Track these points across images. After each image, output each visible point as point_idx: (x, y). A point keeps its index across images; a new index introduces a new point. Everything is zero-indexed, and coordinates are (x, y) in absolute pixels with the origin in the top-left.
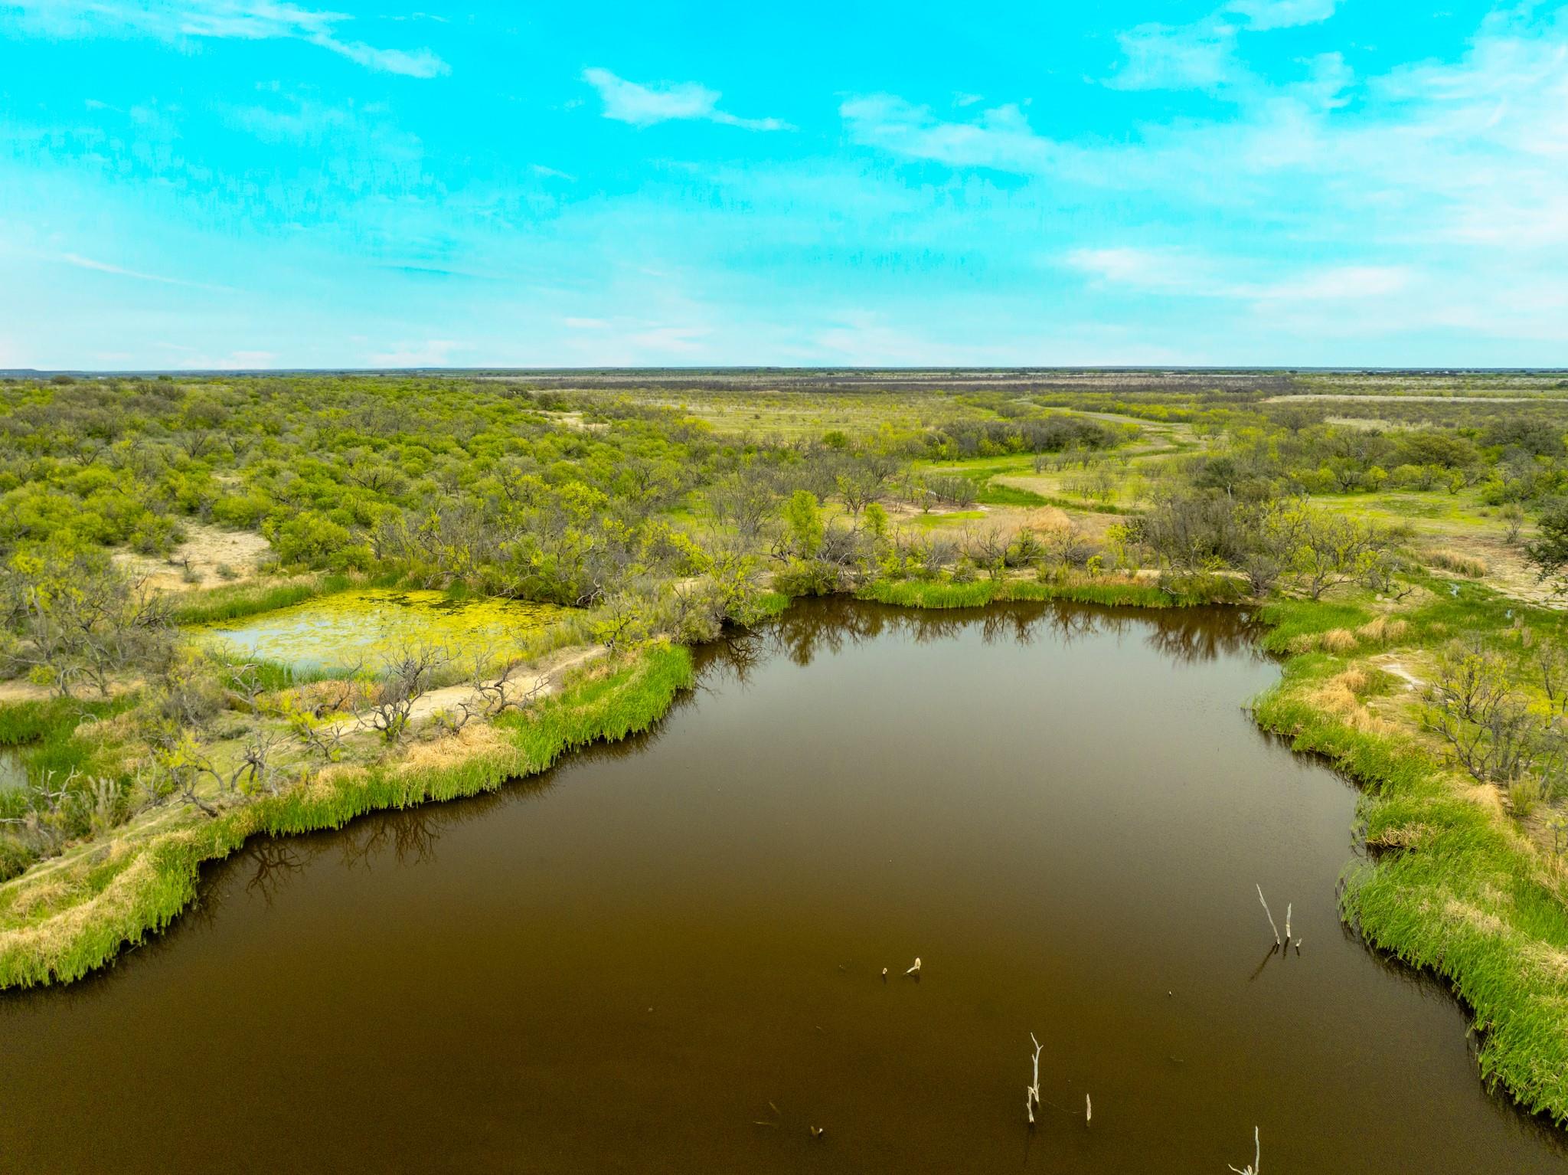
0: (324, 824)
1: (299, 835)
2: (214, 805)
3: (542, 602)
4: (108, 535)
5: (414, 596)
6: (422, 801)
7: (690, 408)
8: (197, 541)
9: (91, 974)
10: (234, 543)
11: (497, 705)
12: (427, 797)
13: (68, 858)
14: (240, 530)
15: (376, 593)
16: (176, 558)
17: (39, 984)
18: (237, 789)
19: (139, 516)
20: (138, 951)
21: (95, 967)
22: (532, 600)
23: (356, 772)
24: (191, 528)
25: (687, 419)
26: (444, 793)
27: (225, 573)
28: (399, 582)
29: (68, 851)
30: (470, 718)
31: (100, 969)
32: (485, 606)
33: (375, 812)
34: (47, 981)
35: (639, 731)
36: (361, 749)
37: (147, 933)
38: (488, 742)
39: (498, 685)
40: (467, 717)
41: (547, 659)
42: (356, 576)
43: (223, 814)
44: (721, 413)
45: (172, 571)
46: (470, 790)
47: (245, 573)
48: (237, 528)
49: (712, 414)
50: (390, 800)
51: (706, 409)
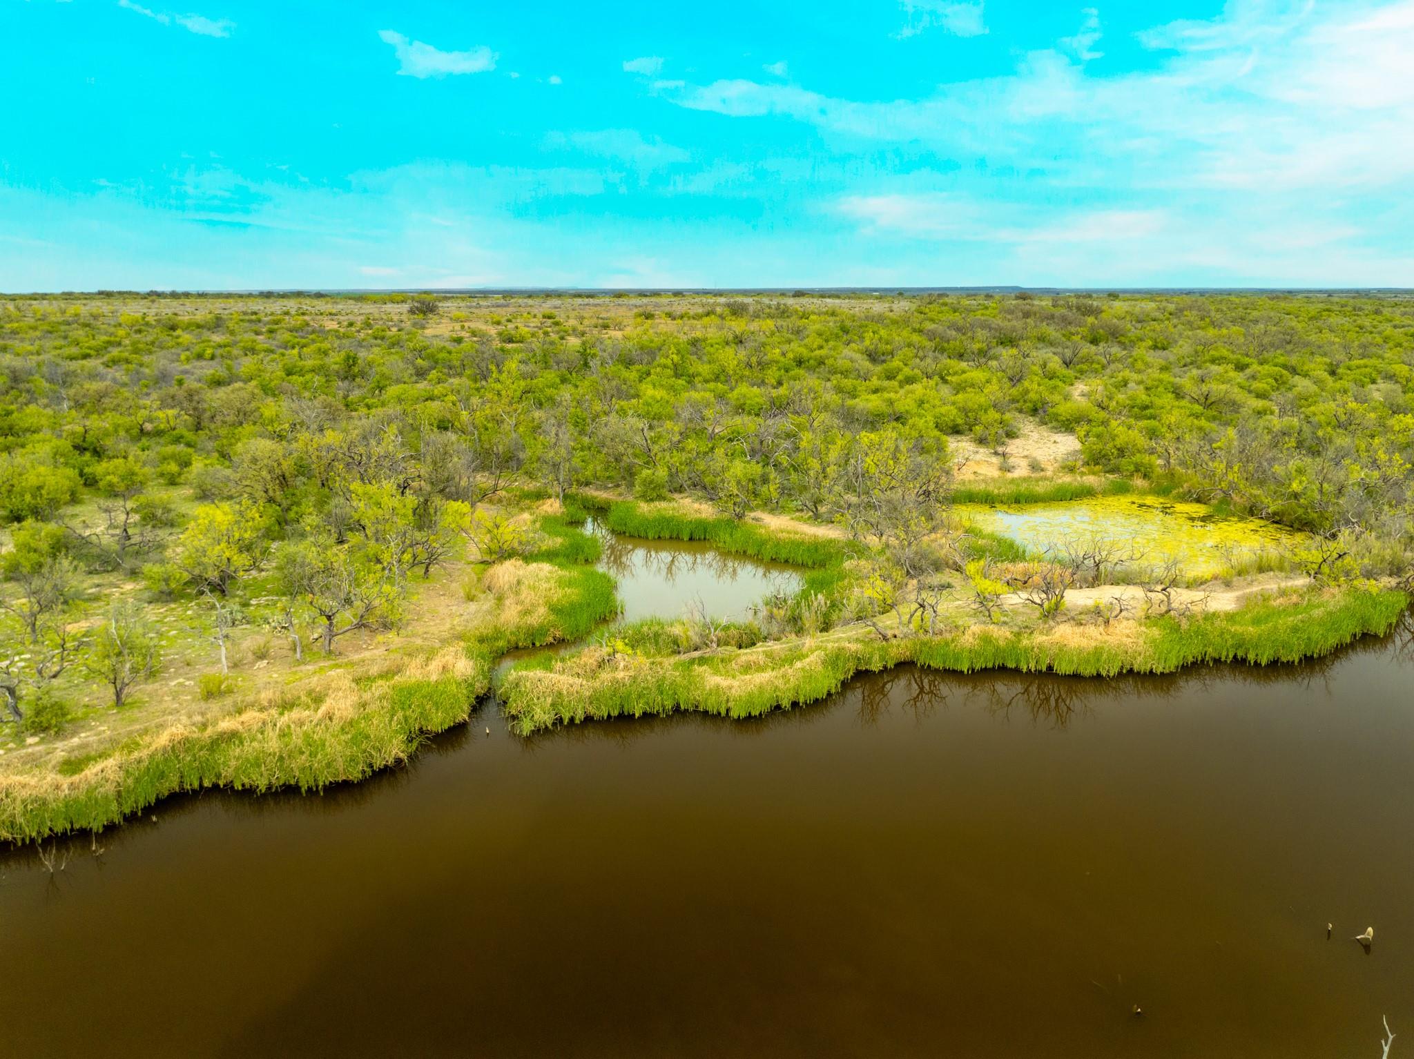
0: (958, 668)
1: (937, 671)
2: (890, 633)
3: (1300, 530)
4: (957, 425)
5: (1180, 507)
6: (1044, 669)
8: (1027, 437)
9: (749, 717)
10: (1055, 442)
11: (1164, 608)
12: (1050, 668)
13: (784, 643)
14: (1065, 431)
15: (1150, 500)
16: (1000, 450)
17: (719, 714)
18: (911, 626)
19: (986, 411)
20: (785, 713)
21: (753, 714)
22: (1292, 526)
23: (1002, 634)
24: (1028, 426)
26: (1063, 668)
27: (1035, 466)
28: (1174, 492)
29: (784, 639)
30: (1123, 613)
31: (755, 716)
32: (1241, 525)
33: (1003, 669)
34: (723, 713)
35: (1288, 662)
36: (1021, 618)
37: (795, 704)
38: (1128, 636)
39: (1164, 590)
40: (1121, 611)
41: (1245, 580)
42: (1139, 482)
43: (894, 641)
45: (995, 460)
46: (1088, 671)
47: (1050, 468)
48: (1063, 429)
50: (1018, 661)
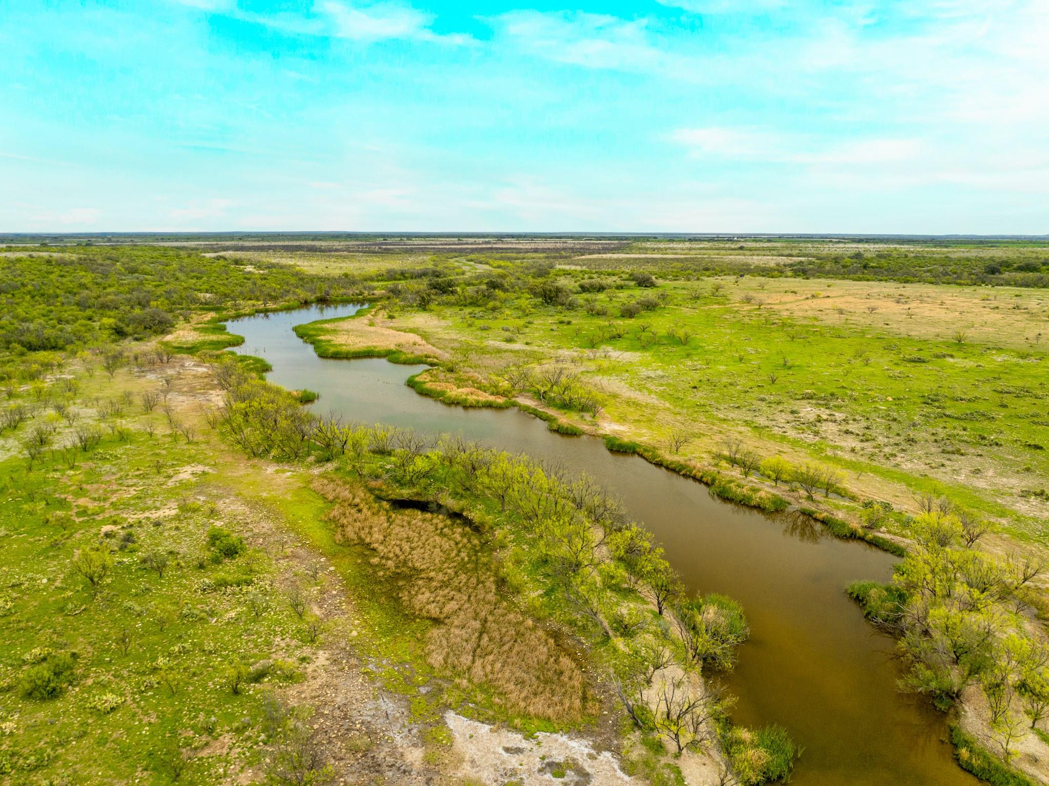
7: (298, 264)
25: (297, 268)
44: (312, 266)
49: (308, 266)
51: (306, 264)
